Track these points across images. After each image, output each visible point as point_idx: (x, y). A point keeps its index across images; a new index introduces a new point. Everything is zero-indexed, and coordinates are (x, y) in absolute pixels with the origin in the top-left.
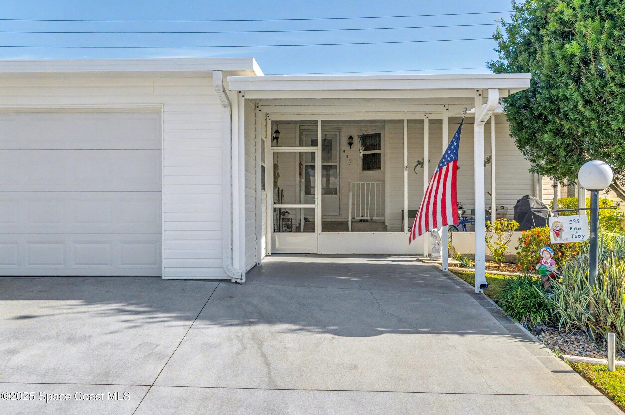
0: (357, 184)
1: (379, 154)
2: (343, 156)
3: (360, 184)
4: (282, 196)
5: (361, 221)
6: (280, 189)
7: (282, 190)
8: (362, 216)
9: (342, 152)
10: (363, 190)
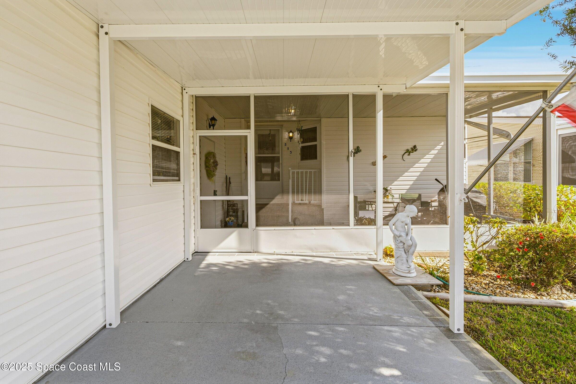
0: (297, 172)
1: (316, 146)
2: (285, 148)
3: (299, 172)
4: (230, 183)
5: (300, 204)
6: (228, 177)
7: (230, 178)
8: (302, 200)
9: (284, 145)
10: (302, 177)
